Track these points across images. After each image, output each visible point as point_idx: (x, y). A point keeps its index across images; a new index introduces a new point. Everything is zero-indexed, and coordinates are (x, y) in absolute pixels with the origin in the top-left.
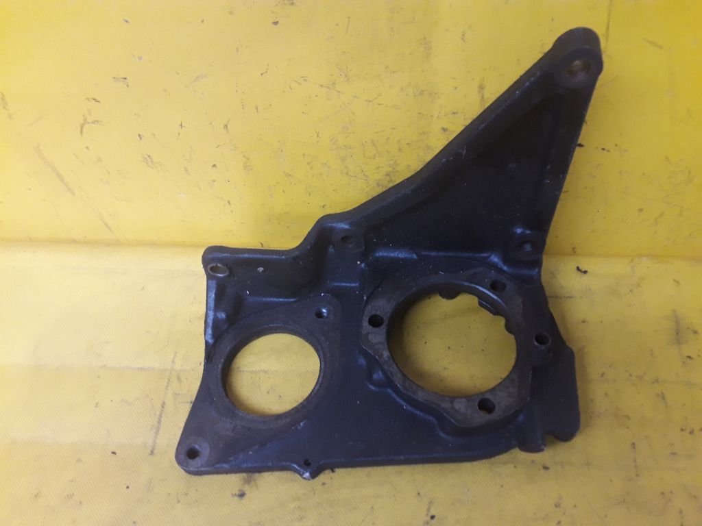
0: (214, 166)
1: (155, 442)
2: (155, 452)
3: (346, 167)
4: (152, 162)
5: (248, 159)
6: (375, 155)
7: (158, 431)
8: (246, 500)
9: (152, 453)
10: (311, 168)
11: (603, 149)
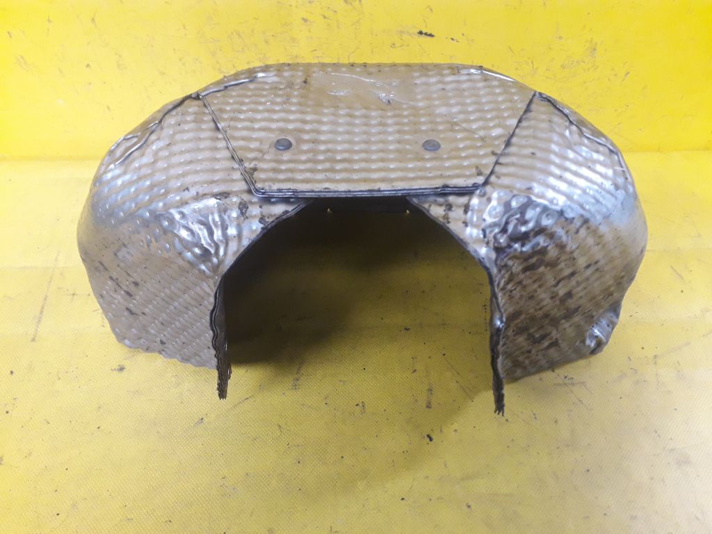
0: (88, 66)
1: (36, 330)
2: (36, 338)
3: (218, 62)
4: (26, 63)
5: (120, 56)
6: (243, 49)
7: (40, 321)
8: (125, 373)
9: (33, 340)
10: (184, 64)
11: (452, 39)
